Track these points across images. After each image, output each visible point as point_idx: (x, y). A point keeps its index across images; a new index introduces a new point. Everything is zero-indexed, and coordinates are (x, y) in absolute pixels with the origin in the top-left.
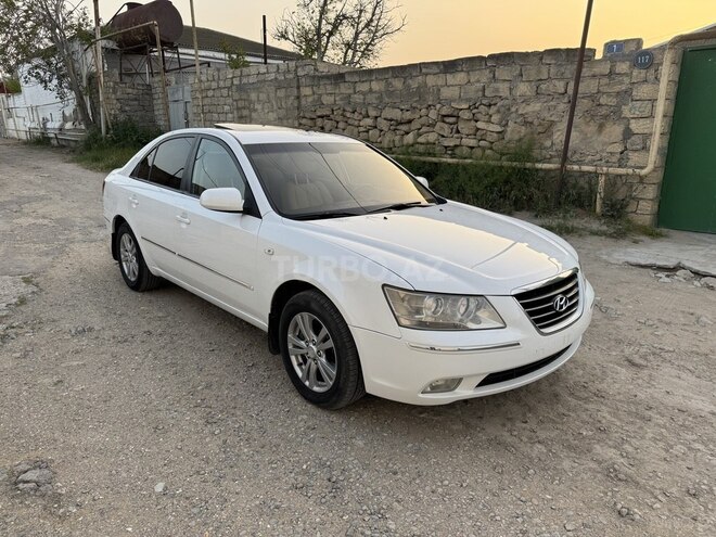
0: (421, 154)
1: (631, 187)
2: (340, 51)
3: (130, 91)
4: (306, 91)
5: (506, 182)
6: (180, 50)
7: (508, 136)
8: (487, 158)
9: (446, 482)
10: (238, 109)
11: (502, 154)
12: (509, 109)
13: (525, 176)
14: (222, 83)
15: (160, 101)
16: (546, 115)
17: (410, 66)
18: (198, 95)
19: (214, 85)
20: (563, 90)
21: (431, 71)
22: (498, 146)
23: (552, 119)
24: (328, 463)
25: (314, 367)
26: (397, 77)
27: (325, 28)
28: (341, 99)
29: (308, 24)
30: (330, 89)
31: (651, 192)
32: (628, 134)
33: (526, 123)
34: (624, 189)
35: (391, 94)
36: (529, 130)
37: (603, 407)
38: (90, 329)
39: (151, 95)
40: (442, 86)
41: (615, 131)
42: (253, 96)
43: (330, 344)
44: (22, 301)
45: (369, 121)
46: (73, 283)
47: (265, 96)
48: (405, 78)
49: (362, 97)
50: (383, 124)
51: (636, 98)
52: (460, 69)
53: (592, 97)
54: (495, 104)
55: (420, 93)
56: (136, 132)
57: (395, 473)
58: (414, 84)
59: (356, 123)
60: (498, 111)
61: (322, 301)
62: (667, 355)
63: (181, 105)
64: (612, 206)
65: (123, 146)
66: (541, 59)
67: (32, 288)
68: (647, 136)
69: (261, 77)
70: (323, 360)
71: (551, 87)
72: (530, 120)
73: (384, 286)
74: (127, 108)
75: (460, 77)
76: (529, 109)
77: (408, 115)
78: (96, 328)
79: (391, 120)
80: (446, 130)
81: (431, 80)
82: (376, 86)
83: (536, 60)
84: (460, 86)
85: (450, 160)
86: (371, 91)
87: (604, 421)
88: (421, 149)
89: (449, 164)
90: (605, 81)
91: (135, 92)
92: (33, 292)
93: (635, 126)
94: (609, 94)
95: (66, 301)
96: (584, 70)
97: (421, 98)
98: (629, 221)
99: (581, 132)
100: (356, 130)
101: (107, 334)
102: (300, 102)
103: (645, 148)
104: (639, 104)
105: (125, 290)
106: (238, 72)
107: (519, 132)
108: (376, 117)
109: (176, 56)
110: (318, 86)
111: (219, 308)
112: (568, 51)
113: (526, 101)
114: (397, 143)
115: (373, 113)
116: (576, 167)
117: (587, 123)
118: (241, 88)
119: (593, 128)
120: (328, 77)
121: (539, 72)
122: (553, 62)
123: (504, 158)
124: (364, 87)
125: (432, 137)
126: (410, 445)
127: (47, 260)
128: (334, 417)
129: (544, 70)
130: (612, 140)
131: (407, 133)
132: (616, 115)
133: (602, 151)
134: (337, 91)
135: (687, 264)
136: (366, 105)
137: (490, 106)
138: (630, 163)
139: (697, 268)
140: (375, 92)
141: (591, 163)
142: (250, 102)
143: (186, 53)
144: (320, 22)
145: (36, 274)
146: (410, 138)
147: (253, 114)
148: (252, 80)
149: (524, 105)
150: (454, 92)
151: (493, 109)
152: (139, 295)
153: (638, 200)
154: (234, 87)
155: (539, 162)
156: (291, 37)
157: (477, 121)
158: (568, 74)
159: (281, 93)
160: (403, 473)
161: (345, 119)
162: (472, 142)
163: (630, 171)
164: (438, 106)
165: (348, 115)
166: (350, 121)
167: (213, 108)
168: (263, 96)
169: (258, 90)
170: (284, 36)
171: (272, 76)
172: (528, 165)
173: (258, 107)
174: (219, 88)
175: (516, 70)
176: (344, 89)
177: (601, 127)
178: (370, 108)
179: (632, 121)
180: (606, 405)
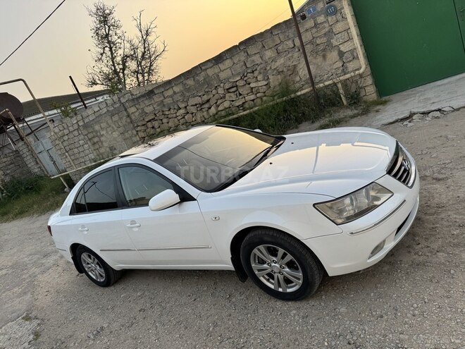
0: (225, 117)
1: (357, 82)
2: (133, 78)
3: (5, 160)
4: (132, 110)
5: (285, 111)
6: (27, 120)
7: (272, 85)
8: (265, 102)
9: (415, 305)
10: (90, 139)
11: (273, 96)
12: (266, 69)
13: (294, 102)
14: (71, 129)
15: (28, 158)
16: (289, 63)
17: (193, 68)
18: (57, 142)
19: (66, 132)
20: (293, 46)
21: (208, 66)
22: (269, 93)
23: (294, 64)
24: (338, 333)
25: (281, 277)
26: (188, 78)
27: (118, 68)
28: (158, 106)
29: (106, 70)
30: (147, 102)
31: (369, 80)
32: (341, 54)
33: (279, 73)
34: (354, 85)
35: (188, 90)
36: (283, 76)
37: (449, 212)
38: (102, 328)
39: (20, 156)
40: (219, 73)
41: (333, 55)
42: (97, 127)
43: (289, 257)
44: (37, 335)
45: (182, 111)
46: (60, 304)
47: (105, 124)
48: (193, 77)
49: (171, 99)
50: (193, 109)
51: (336, 33)
52: (225, 58)
53: (311, 42)
54: (256, 70)
55: (207, 82)
56: (22, 184)
57: (382, 317)
58: (201, 78)
59: (174, 115)
60: (260, 73)
61: (271, 233)
62: (450, 165)
63: (45, 154)
64: (352, 97)
65: (18, 197)
66: (272, 33)
67: (35, 322)
68: (353, 51)
69: (97, 114)
70: (287, 269)
71: (285, 46)
72: (281, 70)
73: (314, 205)
74: (8, 172)
75: (228, 63)
76: (278, 64)
77: (205, 98)
78: (105, 326)
79: (196, 105)
80: (233, 96)
81: (210, 72)
82: (177, 89)
83: (269, 35)
84: (230, 68)
85: (245, 113)
86: (175, 93)
87: (458, 220)
88: (223, 113)
89: (246, 115)
90: (314, 30)
91: (9, 159)
92: (38, 324)
93: (343, 48)
94: (320, 37)
95: (66, 318)
96: (300, 29)
97: (209, 84)
98: (365, 102)
99: (314, 64)
100: (176, 119)
101: (115, 325)
102: (131, 119)
103: (355, 58)
104: (339, 35)
105: (100, 290)
106: (79, 117)
107: (278, 79)
108: (186, 107)
109: (25, 124)
110: (139, 103)
111: (173, 270)
112: (285, 22)
113: (274, 60)
114: (206, 117)
115: (182, 105)
116: (321, 85)
117: (315, 58)
118: (86, 126)
119: (320, 59)
120: (143, 96)
121: (274, 41)
122: (279, 32)
123: (276, 98)
124: (170, 92)
125: (227, 104)
126: (372, 294)
127: (28, 297)
128: (312, 302)
129: (276, 38)
130: (334, 61)
131: (210, 108)
132: (329, 46)
133: (332, 69)
134: (153, 102)
135: (415, 110)
136: (175, 102)
137: (253, 72)
138: (350, 69)
139: (422, 110)
140: (178, 93)
141: (328, 79)
142: (97, 132)
143: (32, 120)
144: (114, 65)
145: (29, 311)
146: (213, 110)
147: (102, 139)
148: (91, 118)
149: (273, 63)
150: (228, 73)
151: (256, 73)
152: (112, 288)
153: (364, 88)
154: (81, 128)
155: (298, 91)
156: (99, 82)
157: (249, 84)
158: (291, 36)
159: (116, 118)
160: (386, 314)
161: (166, 116)
162: (252, 97)
163: (352, 74)
164: (222, 85)
165: (167, 113)
166: (169, 116)
167: (72, 146)
168: (103, 125)
169: (98, 122)
170: (94, 83)
171: (105, 110)
172: (293, 96)
173: (103, 132)
174: (70, 132)
175: (259, 45)
176: (157, 99)
177: (324, 57)
178: (179, 103)
179: (340, 46)
180: (449, 210)
